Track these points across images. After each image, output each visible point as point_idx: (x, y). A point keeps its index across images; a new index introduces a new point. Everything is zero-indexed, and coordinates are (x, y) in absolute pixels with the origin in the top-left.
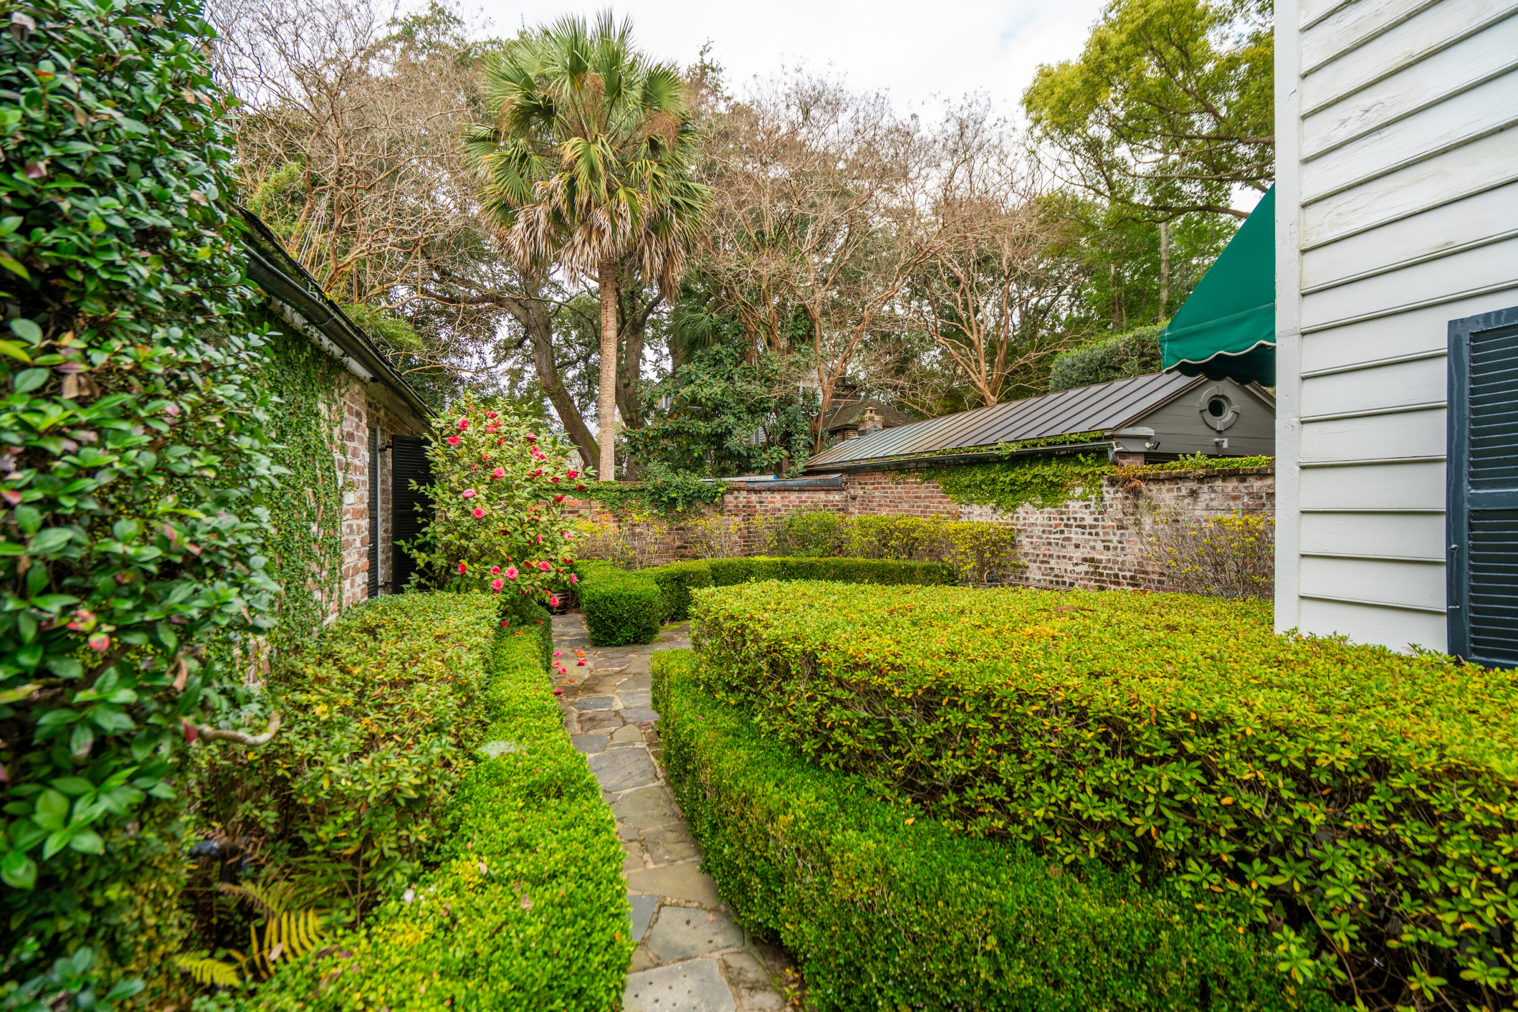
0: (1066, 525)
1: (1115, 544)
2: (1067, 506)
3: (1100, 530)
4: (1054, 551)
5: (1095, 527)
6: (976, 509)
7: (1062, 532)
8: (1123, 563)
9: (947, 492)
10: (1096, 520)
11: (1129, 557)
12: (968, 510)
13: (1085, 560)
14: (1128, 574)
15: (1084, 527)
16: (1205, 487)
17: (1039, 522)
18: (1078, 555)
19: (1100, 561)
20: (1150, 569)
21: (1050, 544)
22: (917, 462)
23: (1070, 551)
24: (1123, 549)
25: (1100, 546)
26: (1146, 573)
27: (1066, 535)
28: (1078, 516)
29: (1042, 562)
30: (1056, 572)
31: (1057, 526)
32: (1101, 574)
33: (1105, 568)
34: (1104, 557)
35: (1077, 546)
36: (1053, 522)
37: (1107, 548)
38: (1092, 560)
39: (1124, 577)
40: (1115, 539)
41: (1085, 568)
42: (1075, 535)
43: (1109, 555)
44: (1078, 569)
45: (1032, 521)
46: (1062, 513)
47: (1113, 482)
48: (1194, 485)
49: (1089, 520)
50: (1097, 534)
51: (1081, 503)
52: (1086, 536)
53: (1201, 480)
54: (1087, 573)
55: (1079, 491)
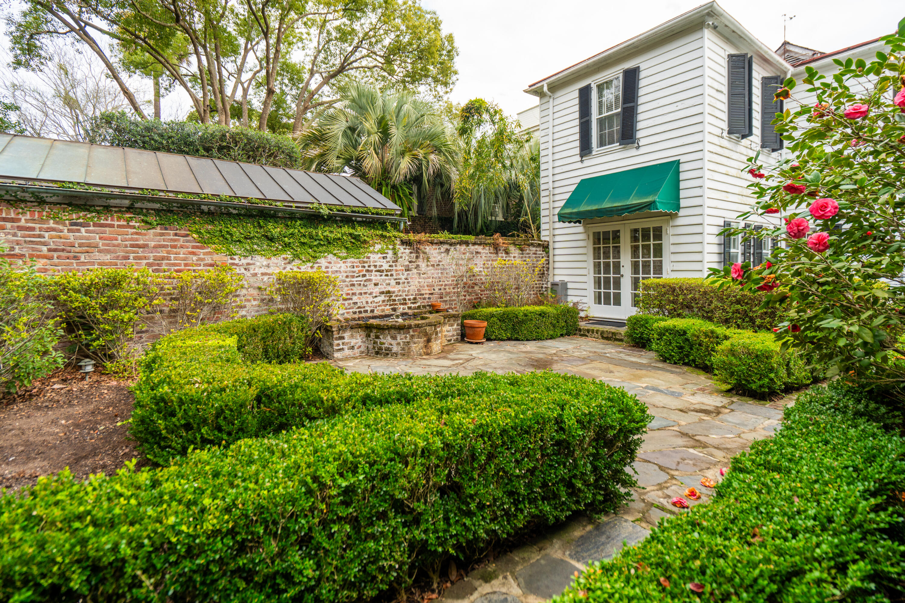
0: (368, 271)
1: (403, 280)
2: (368, 258)
3: (394, 273)
4: (356, 290)
5: (390, 270)
6: (260, 261)
7: (364, 276)
8: (408, 291)
9: (204, 242)
10: (390, 266)
11: (412, 287)
12: (244, 261)
13: (382, 293)
14: (412, 297)
15: (382, 271)
16: (453, 248)
17: (342, 269)
18: (377, 290)
19: (394, 292)
20: (423, 292)
21: (353, 285)
22: (134, 199)
23: (371, 288)
24: (408, 283)
25: (393, 282)
26: (423, 295)
27: (368, 277)
28: (378, 264)
29: (345, 300)
30: (359, 305)
31: (360, 271)
32: (395, 300)
33: (397, 296)
34: (396, 290)
35: (376, 285)
36: (356, 269)
37: (398, 283)
38: (389, 292)
39: (409, 299)
40: (403, 277)
41: (382, 298)
42: (375, 277)
43: (400, 287)
44: (376, 300)
45: (335, 269)
46: (364, 262)
47: (403, 243)
48: (447, 246)
49: (386, 267)
50: (392, 275)
51: (380, 255)
52: (383, 277)
53: (451, 245)
54: (384, 301)
55: (378, 247)
